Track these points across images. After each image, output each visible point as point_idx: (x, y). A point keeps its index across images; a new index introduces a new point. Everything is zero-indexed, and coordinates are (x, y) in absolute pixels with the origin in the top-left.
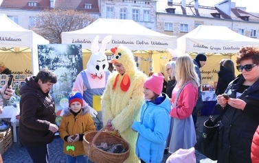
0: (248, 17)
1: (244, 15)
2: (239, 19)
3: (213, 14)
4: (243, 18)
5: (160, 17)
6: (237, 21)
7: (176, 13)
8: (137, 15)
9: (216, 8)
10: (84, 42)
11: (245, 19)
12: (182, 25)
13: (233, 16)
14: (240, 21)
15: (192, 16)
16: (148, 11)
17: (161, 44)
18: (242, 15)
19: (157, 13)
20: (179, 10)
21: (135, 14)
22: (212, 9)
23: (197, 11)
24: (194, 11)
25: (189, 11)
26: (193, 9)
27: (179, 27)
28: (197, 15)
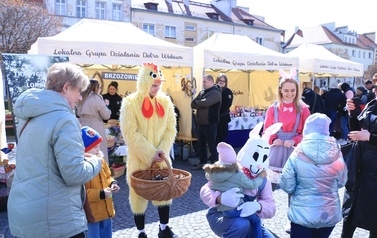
0: (252, 21)
1: (247, 18)
2: (242, 23)
3: (209, 14)
4: (246, 21)
5: (137, 15)
6: (239, 25)
7: (159, 10)
8: (103, 11)
9: (213, 6)
11: (249, 23)
12: (167, 27)
13: (234, 17)
14: (243, 26)
15: (182, 16)
16: (120, 6)
17: (174, 58)
18: (245, 17)
19: (132, 9)
20: (162, 7)
21: (100, 8)
22: (207, 7)
23: (187, 8)
24: (184, 9)
25: (177, 8)
26: (182, 5)
27: (164, 31)
28: (189, 15)
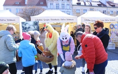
0: (114, 5)
1: (113, 4)
2: (110, 6)
3: (98, 5)
4: (112, 6)
5: (74, 7)
6: (109, 7)
7: (81, 5)
8: (64, 6)
9: (100, 2)
10: (40, 20)
11: (113, 6)
12: (84, 10)
13: (107, 5)
14: (111, 7)
15: (89, 6)
16: (69, 4)
17: (71, 20)
18: (112, 4)
19: (73, 5)
20: (82, 3)
21: (63, 6)
22: (98, 2)
23: (91, 3)
24: (90, 4)
25: (87, 4)
26: (89, 2)
27: (83, 11)
28: (91, 5)
